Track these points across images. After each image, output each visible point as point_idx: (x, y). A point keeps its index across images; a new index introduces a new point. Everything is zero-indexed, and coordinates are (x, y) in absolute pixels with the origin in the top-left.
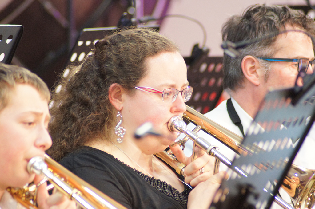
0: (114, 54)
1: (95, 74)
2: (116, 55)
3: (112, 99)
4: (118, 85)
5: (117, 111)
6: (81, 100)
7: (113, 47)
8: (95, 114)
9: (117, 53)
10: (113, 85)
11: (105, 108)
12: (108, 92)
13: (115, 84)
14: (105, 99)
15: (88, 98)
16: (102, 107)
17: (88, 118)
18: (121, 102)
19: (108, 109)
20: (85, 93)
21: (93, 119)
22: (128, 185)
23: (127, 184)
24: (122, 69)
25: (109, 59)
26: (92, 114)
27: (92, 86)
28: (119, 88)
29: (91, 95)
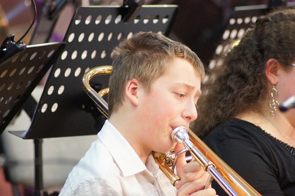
0: (275, 31)
1: (255, 49)
2: (277, 32)
3: (268, 74)
4: (276, 61)
5: (272, 85)
6: (239, 73)
7: (274, 24)
8: (251, 87)
9: (278, 30)
10: (270, 60)
11: (261, 81)
12: (265, 66)
13: (273, 59)
14: (262, 72)
15: (246, 70)
16: (258, 80)
17: (244, 91)
18: (276, 77)
19: (264, 83)
20: (244, 66)
21: (248, 92)
22: (274, 156)
23: (272, 155)
24: (281, 45)
25: (269, 35)
26: (247, 87)
27: (250, 59)
28: (276, 63)
29: (249, 68)
